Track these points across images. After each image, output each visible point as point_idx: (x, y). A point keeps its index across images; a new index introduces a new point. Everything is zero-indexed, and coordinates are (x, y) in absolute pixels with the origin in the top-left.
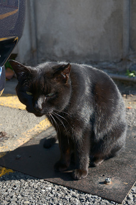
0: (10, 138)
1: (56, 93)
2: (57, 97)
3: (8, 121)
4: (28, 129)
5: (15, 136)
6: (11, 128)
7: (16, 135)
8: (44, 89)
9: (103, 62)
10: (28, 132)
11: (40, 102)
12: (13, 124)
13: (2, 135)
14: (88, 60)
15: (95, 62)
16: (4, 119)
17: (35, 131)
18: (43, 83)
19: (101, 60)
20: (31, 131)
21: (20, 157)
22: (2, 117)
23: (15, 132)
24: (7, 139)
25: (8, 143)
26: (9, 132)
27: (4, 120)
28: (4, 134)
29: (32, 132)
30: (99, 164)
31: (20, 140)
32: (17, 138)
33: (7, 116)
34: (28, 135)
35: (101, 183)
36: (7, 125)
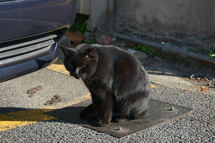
0: (62, 101)
1: (87, 65)
2: (87, 67)
3: (64, 88)
4: (80, 96)
5: (67, 100)
6: (65, 93)
7: (69, 99)
8: (79, 63)
9: (189, 36)
10: (80, 98)
11: (77, 71)
12: (68, 90)
13: (56, 97)
14: (174, 32)
15: (180, 35)
16: (61, 85)
17: (86, 98)
18: (79, 60)
19: (188, 34)
20: (83, 97)
21: (66, 112)
22: (59, 84)
23: (68, 97)
24: (60, 101)
25: (60, 104)
26: (62, 97)
27: (60, 87)
28: (57, 97)
29: (83, 99)
30: (121, 122)
31: (71, 103)
32: (68, 102)
33: (65, 84)
34: (79, 100)
35: (115, 130)
36: (62, 91)
